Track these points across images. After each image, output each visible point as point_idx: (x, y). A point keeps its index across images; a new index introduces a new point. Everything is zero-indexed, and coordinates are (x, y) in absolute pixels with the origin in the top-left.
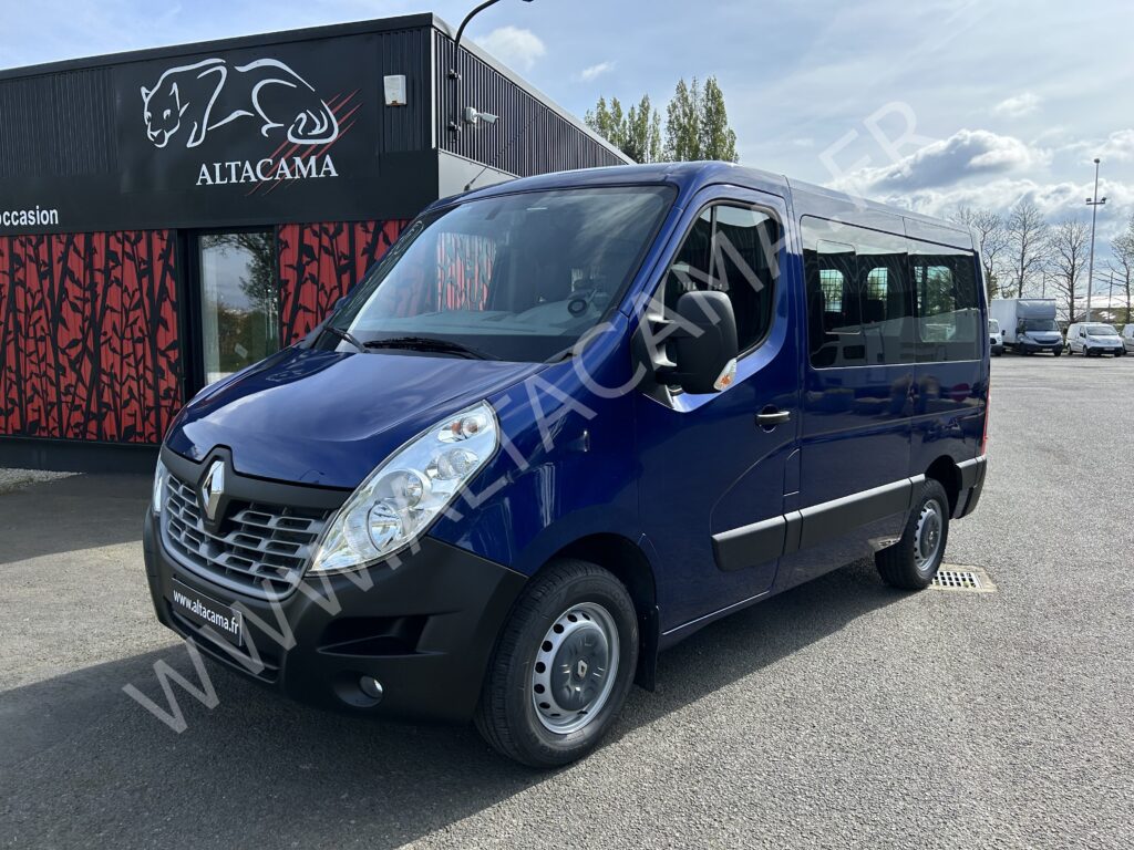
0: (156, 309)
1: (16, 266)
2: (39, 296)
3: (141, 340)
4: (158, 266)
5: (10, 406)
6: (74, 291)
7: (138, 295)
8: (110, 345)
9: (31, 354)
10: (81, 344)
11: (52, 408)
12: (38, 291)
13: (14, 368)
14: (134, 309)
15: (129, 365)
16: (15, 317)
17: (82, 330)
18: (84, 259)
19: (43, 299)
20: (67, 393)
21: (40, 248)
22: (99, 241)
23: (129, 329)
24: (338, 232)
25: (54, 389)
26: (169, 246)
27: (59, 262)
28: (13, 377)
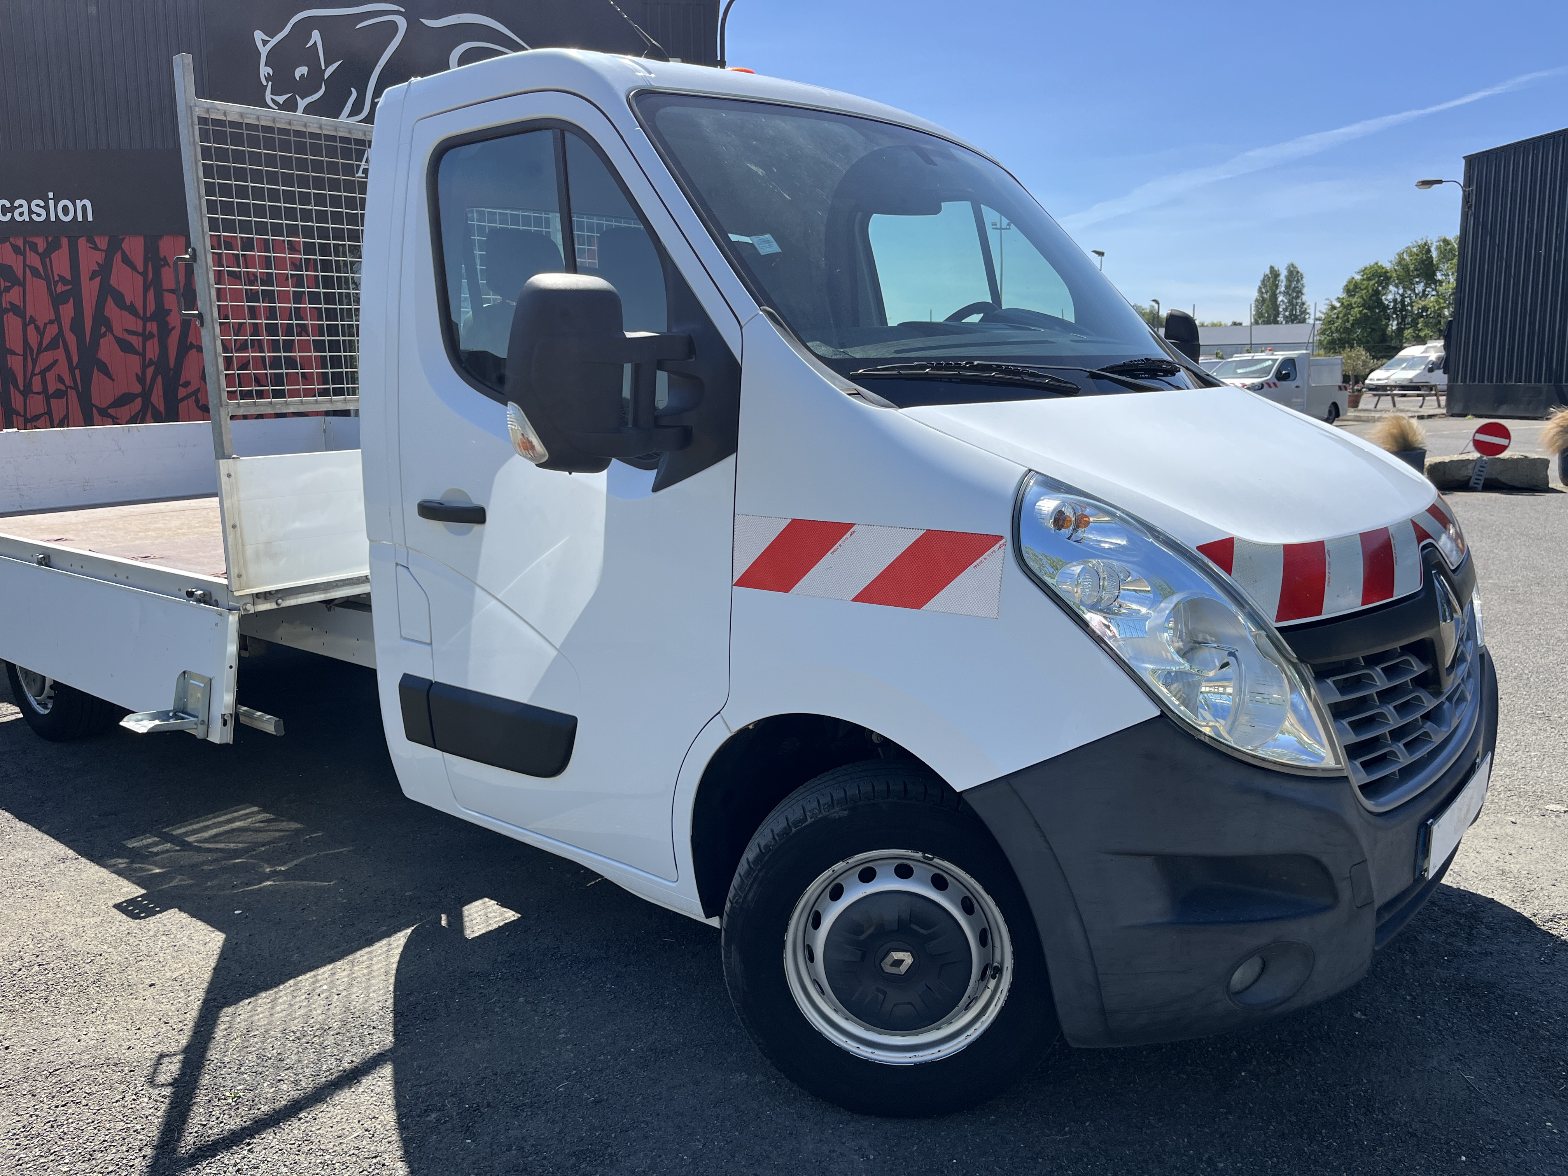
2: (53, 330)
6: (121, 321)
8: (197, 401)
10: (139, 400)
12: (51, 322)
17: (141, 379)
18: (144, 274)
19: (60, 334)
21: (55, 255)
22: (171, 248)
27: (91, 279)
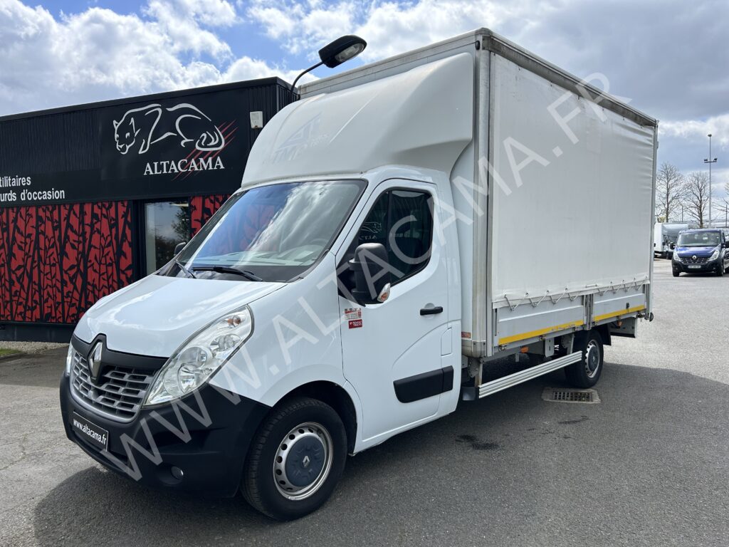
0: (120, 246)
1: (40, 223)
2: (52, 240)
3: (110, 265)
4: (121, 222)
5: (34, 305)
6: (73, 237)
7: (109, 238)
8: (93, 268)
9: (47, 274)
10: (76, 268)
11: (59, 305)
12: (52, 237)
13: (37, 283)
14: (107, 247)
15: (104, 279)
16: (39, 253)
17: (77, 259)
18: (79, 218)
19: (55, 242)
20: (68, 296)
21: (54, 212)
22: (88, 208)
23: (103, 259)
25: (60, 294)
26: (127, 210)
27: (64, 221)
28: (36, 287)
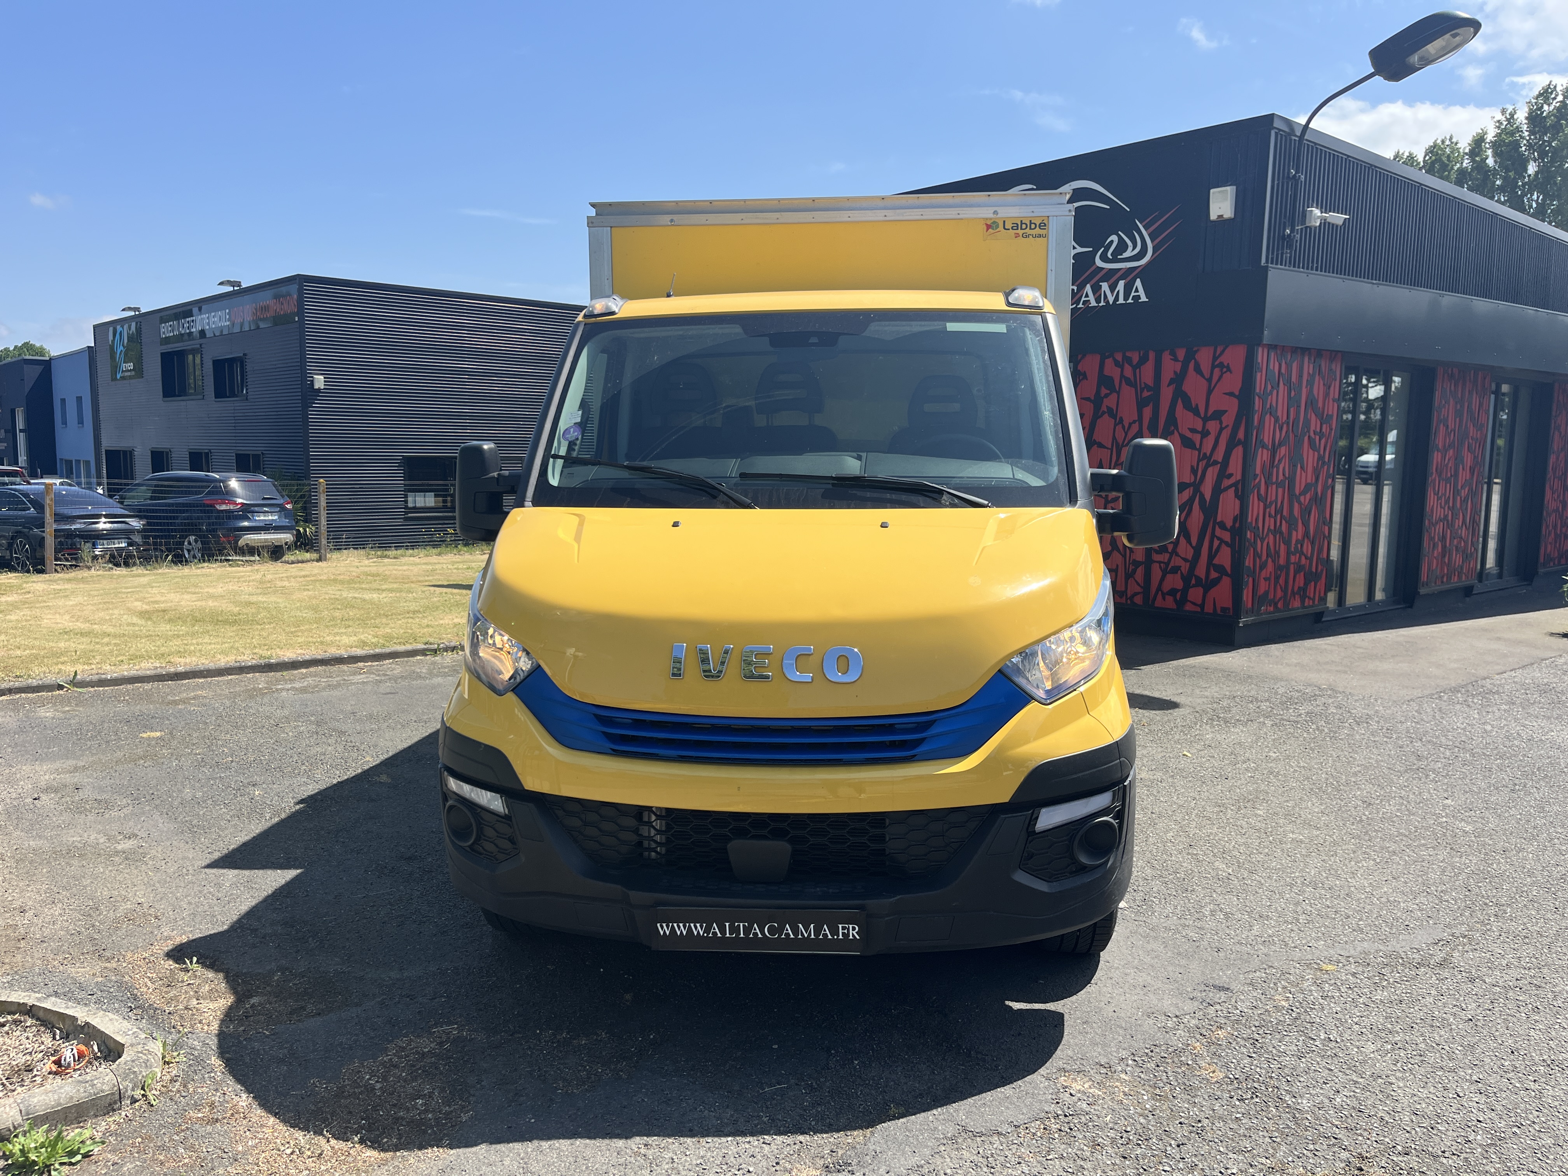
24: (1144, 360)
